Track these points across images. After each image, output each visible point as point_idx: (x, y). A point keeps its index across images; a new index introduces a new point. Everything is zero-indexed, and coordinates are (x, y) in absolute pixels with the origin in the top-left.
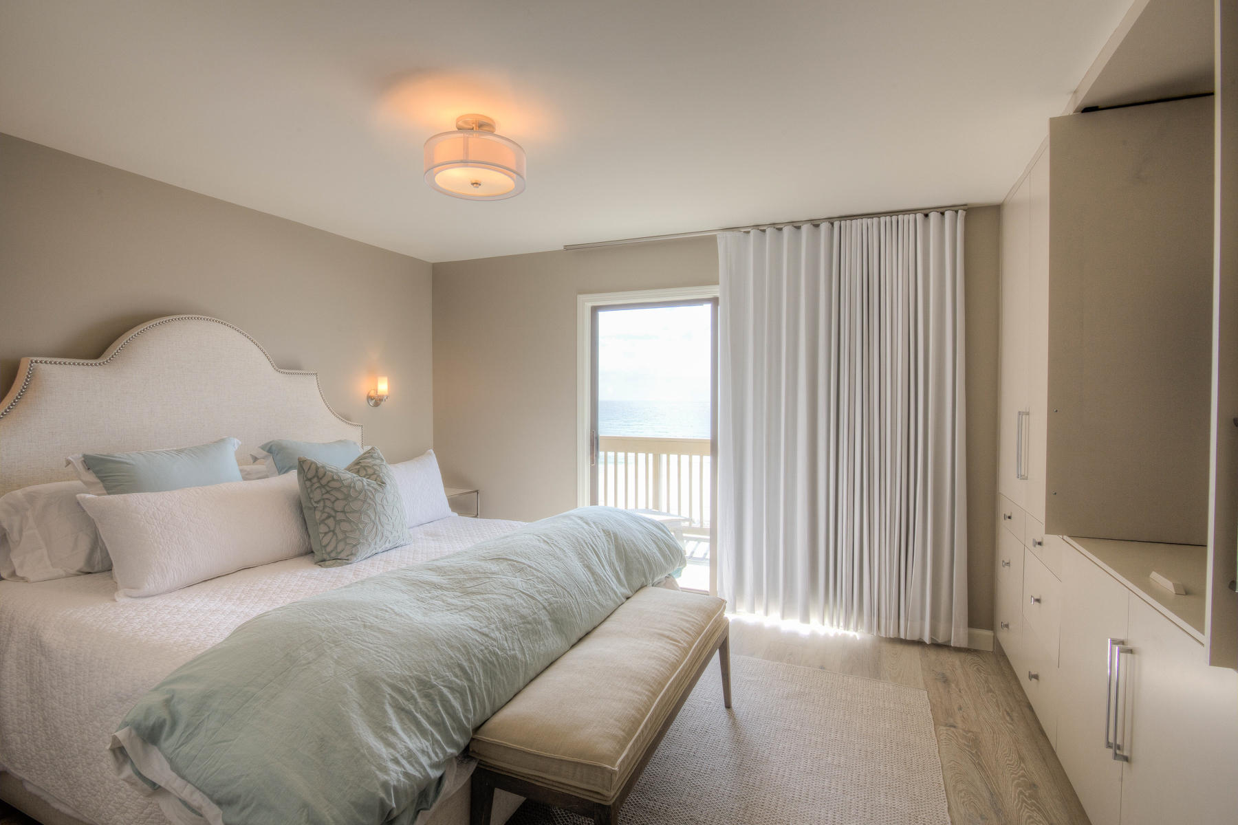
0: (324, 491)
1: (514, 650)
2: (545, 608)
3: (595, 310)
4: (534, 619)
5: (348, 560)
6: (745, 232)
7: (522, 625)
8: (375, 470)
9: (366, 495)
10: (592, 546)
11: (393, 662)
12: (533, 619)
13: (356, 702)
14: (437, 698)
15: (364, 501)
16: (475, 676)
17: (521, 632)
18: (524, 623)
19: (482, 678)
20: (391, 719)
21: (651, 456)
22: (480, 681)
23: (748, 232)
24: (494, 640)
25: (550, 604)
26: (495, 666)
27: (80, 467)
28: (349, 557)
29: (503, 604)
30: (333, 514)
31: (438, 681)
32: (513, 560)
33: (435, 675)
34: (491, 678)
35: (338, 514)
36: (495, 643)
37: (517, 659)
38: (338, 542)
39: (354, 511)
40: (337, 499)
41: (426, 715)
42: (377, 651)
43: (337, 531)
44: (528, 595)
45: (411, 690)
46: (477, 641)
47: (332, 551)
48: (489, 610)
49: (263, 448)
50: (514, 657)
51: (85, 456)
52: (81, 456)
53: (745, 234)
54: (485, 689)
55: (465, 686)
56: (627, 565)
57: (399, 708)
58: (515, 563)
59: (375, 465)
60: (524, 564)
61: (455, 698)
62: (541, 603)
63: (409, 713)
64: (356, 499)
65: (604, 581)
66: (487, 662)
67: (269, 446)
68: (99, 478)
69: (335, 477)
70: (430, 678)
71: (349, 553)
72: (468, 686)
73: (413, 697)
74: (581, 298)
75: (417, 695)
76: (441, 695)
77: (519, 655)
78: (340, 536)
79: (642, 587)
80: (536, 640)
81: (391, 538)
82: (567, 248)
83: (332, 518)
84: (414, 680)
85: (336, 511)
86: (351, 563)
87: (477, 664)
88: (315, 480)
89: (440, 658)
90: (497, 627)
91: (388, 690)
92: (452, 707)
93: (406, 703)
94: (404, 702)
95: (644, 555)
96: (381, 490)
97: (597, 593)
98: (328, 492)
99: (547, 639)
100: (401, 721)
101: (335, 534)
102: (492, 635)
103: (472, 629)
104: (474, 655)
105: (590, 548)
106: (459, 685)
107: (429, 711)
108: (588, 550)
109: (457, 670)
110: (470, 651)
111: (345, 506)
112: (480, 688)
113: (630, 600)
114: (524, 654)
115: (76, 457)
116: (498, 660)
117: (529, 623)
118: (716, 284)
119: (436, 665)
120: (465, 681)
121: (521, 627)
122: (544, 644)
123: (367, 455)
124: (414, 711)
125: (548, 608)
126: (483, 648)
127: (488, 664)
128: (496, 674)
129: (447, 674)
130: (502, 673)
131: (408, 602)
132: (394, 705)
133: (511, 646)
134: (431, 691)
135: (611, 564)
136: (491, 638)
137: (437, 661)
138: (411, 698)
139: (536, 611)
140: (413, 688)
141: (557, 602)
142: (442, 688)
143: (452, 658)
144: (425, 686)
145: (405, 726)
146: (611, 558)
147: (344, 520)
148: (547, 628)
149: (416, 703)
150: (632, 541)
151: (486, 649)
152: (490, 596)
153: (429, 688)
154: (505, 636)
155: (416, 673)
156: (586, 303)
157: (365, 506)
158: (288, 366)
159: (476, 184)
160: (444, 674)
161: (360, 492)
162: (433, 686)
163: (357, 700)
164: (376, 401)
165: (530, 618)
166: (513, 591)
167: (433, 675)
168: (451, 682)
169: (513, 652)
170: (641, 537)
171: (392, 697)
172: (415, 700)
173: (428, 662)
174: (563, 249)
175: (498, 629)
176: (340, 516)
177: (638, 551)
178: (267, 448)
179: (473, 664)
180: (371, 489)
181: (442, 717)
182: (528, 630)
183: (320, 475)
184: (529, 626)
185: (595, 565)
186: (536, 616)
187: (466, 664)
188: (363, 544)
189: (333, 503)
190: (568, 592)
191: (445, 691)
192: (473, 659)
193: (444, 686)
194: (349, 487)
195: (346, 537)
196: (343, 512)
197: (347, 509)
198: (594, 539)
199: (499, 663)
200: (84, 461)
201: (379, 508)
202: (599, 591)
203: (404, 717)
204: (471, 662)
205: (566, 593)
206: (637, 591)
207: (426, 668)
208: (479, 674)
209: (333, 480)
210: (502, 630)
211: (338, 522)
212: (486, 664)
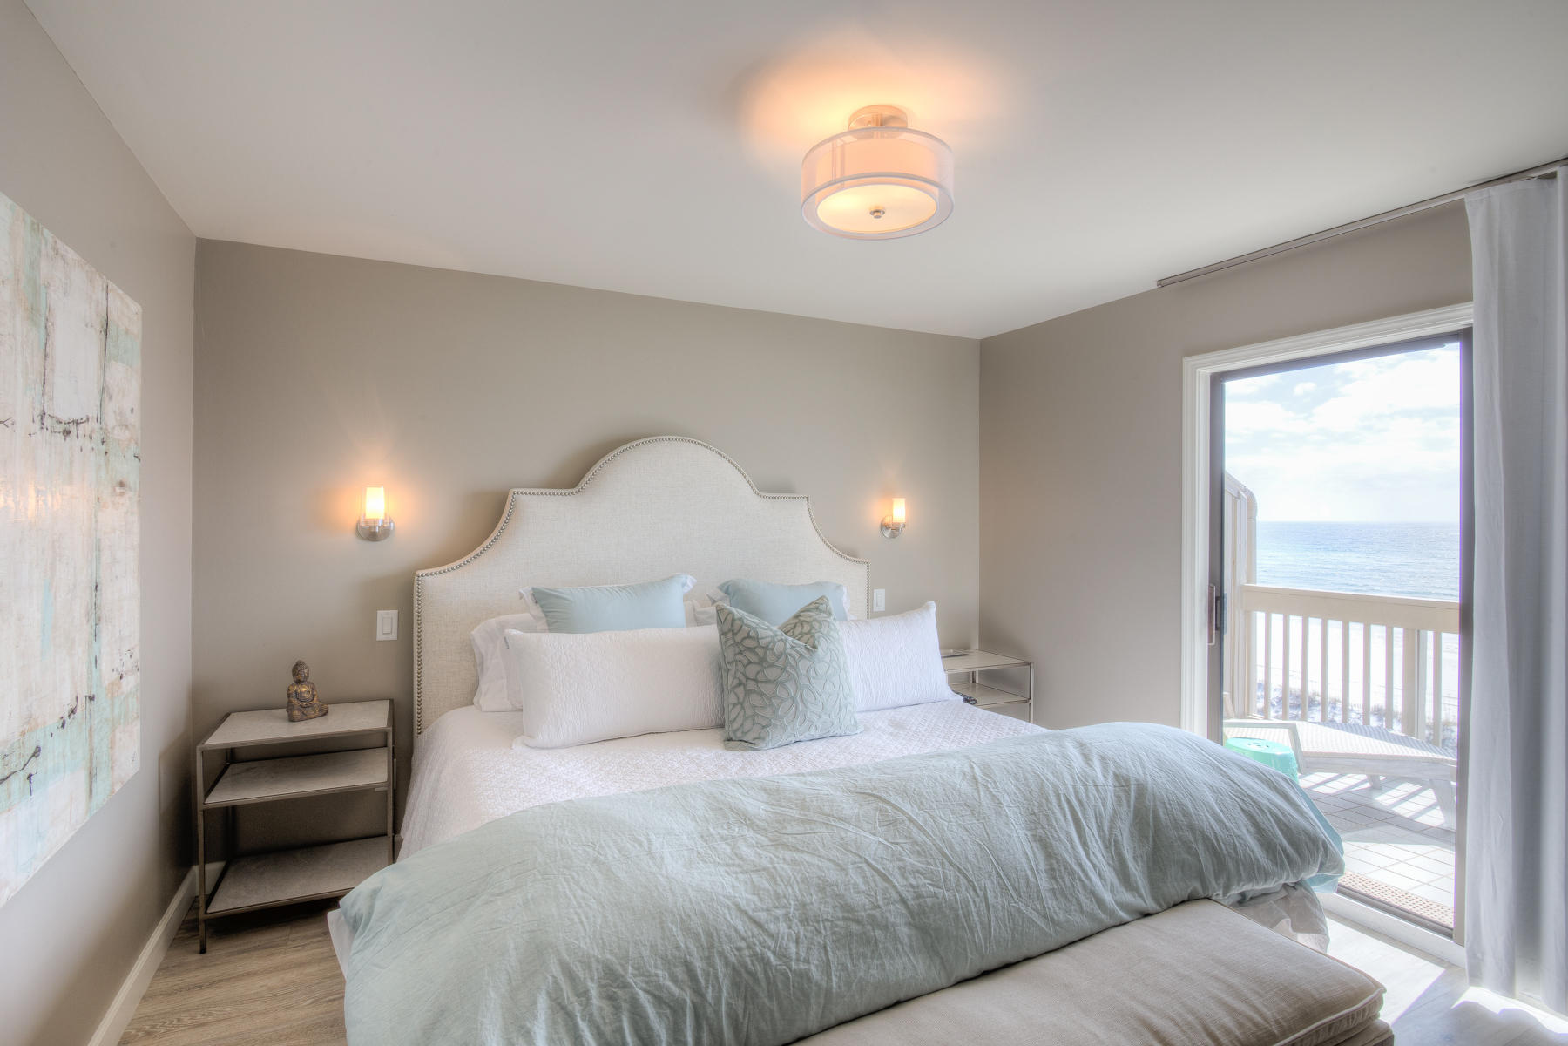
0: (737, 650)
1: (808, 962)
2: (903, 901)
3: (1217, 381)
4: (873, 917)
5: (754, 744)
6: (1540, 177)
7: (840, 923)
8: (813, 627)
9: (787, 663)
10: (1069, 802)
11: (587, 927)
12: (868, 915)
13: (508, 973)
14: (625, 1006)
15: (783, 669)
16: (710, 990)
17: (834, 933)
18: (845, 919)
19: (725, 994)
20: (535, 1017)
21: (1398, 632)
22: (718, 1000)
23: (1553, 176)
24: (771, 936)
25: (918, 896)
26: (757, 980)
27: (530, 601)
28: (755, 741)
29: (819, 878)
30: (744, 680)
31: (638, 980)
32: (889, 803)
33: (638, 969)
34: (745, 998)
35: (749, 682)
36: (770, 943)
37: (809, 979)
38: (746, 718)
39: (768, 681)
40: (750, 663)
41: (598, 1028)
42: (579, 904)
43: (746, 704)
44: (877, 870)
45: (589, 980)
46: (736, 930)
47: (737, 730)
48: (789, 882)
49: (720, 588)
50: (805, 976)
51: (533, 589)
52: (530, 589)
53: (1545, 183)
54: (728, 1015)
55: (685, 1001)
56: (1156, 850)
57: (559, 1004)
58: (889, 808)
59: (815, 620)
60: (903, 812)
61: (660, 1015)
62: (898, 892)
63: (570, 1016)
64: (772, 665)
65: (1072, 873)
66: (743, 971)
67: (726, 587)
68: (544, 612)
69: (752, 634)
70: (626, 970)
71: (756, 735)
72: (693, 1002)
73: (586, 992)
74: (1189, 362)
75: (594, 992)
76: (635, 1004)
77: (816, 974)
78: (749, 712)
79: (1192, 899)
80: (864, 956)
81: (819, 724)
82: (1162, 283)
83: (742, 687)
84: (600, 967)
85: (747, 679)
86: (756, 750)
87: (721, 970)
88: (730, 635)
89: (659, 942)
90: (786, 915)
91: (556, 970)
92: (649, 1029)
93: (573, 999)
94: (570, 995)
95: (1206, 839)
96: (807, 656)
97: (1047, 895)
98: (741, 652)
99: (892, 958)
100: (553, 1025)
101: (743, 708)
102: (772, 927)
103: (738, 908)
104: (721, 954)
105: (1066, 806)
106: (673, 995)
107: (605, 1023)
108: (1057, 810)
109: (680, 972)
110: (716, 944)
111: (758, 673)
112: (717, 1012)
113: (1148, 921)
114: (829, 975)
115: (526, 590)
116: (766, 972)
117: (857, 921)
118: (1466, 301)
119: (646, 953)
120: (688, 991)
121: (837, 926)
122: (882, 966)
123: (811, 606)
124: (578, 1015)
125: (910, 903)
126: (743, 944)
127: (745, 976)
128: (757, 995)
129: (660, 972)
130: (770, 997)
131: (685, 837)
132: (554, 996)
133: (803, 955)
134: (620, 992)
135: (1111, 844)
136: (766, 931)
137: (652, 946)
138: (583, 995)
139: (880, 903)
140: (592, 980)
141: (935, 896)
142: (640, 992)
143: (678, 948)
144: (613, 982)
145: (555, 1036)
146: (1117, 832)
147: (755, 692)
148: (896, 939)
149: (587, 1005)
150: (1180, 804)
151: (749, 947)
152: (807, 858)
153: (618, 987)
154: (798, 934)
155: (608, 956)
156: (1200, 371)
157: (784, 676)
158: (774, 488)
159: (877, 212)
160: (654, 971)
161: (779, 656)
162: (625, 986)
163: (510, 971)
164: (894, 530)
165: (863, 913)
166: (852, 858)
167: (633, 967)
168: (660, 987)
169: (803, 966)
170: (1212, 802)
171: (556, 982)
172: (589, 999)
173: (636, 944)
174: (1154, 286)
175: (787, 918)
176: (751, 686)
177: (1191, 828)
178: (724, 589)
179: (714, 968)
180: (794, 653)
181: (623, 1038)
182: (851, 934)
183: (736, 628)
184: (855, 928)
185: (1060, 840)
186: (877, 913)
187: (699, 965)
188: (775, 726)
189: (745, 666)
190: (969, 881)
191: (644, 998)
192: (717, 961)
193: (646, 991)
194: (766, 648)
195: (755, 714)
196: (756, 680)
197: (760, 677)
198: (1082, 790)
199: (768, 978)
200: (533, 595)
201: (802, 681)
202: (1053, 891)
203: (559, 1020)
204: (712, 965)
205: (963, 881)
206: (1175, 905)
207: (628, 952)
208: (720, 988)
209: (749, 637)
210: (795, 921)
211: (748, 693)
212: (740, 974)
